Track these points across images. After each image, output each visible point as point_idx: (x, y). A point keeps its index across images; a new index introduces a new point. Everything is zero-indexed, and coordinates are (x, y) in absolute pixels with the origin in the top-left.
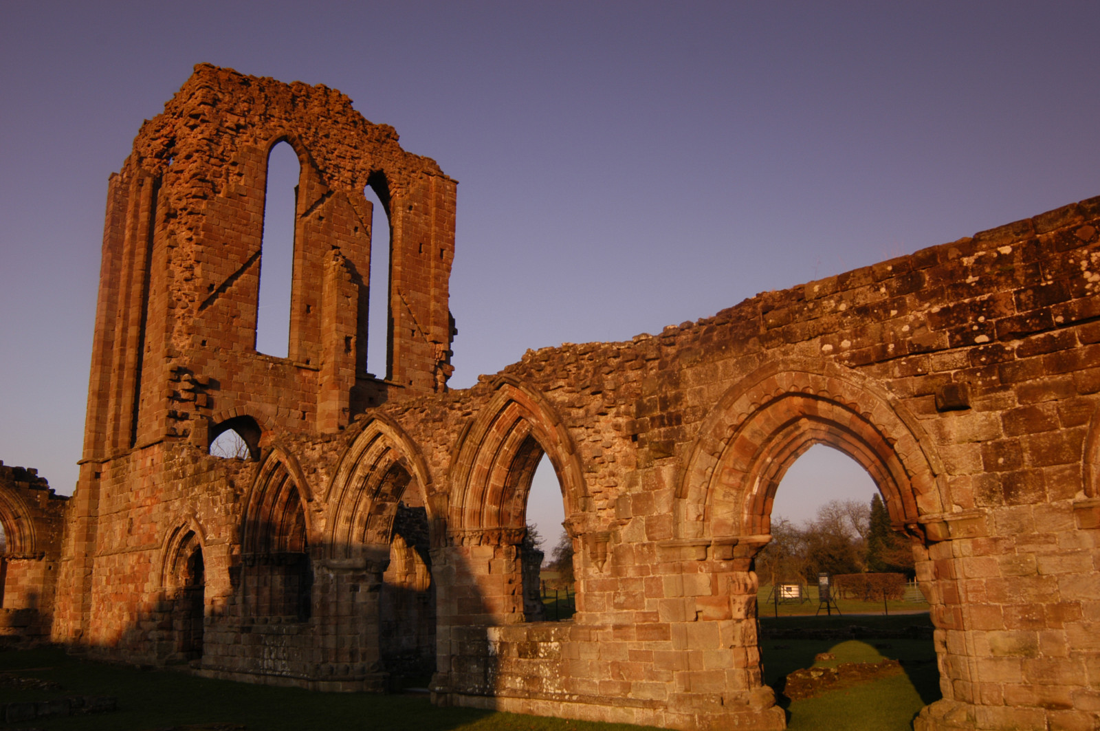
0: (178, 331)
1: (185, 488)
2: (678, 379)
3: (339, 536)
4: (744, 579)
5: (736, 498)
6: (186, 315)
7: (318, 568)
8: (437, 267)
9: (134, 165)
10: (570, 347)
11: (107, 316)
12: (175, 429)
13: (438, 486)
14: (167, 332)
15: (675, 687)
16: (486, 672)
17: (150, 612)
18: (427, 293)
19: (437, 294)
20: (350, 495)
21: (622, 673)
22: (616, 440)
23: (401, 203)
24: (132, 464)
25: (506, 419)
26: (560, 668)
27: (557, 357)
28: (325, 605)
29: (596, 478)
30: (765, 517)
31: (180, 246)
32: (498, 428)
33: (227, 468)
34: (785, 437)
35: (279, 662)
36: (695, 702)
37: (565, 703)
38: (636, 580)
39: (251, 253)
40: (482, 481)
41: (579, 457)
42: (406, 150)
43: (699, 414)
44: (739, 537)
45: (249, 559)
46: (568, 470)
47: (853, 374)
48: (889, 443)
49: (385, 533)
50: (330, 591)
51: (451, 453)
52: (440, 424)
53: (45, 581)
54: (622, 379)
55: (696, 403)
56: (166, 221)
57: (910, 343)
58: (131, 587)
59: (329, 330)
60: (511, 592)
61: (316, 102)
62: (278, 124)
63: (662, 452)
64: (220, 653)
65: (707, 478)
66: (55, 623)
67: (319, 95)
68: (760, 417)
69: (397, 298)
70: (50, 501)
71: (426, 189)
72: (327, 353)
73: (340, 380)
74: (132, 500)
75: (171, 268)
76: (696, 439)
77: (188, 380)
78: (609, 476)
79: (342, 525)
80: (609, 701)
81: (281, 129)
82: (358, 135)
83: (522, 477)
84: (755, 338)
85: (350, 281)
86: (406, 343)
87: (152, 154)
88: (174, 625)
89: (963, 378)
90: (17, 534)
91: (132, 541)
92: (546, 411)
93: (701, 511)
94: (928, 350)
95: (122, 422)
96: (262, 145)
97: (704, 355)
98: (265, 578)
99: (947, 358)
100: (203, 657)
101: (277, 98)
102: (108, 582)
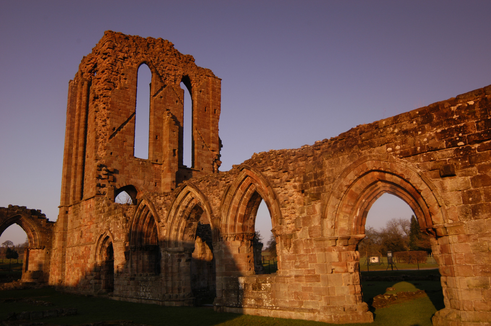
0: (100, 148)
1: (105, 217)
2: (322, 165)
3: (172, 237)
4: (353, 255)
5: (349, 218)
6: (103, 141)
7: (163, 252)
8: (213, 117)
9: (79, 76)
10: (273, 152)
11: (69, 143)
12: (100, 192)
13: (215, 214)
14: (95, 149)
15: (323, 303)
16: (238, 297)
17: (91, 271)
18: (209, 129)
19: (213, 129)
20: (177, 219)
21: (299, 297)
22: (294, 193)
23: (197, 90)
24: (81, 207)
25: (245, 184)
26: (271, 295)
27: (267, 156)
28: (166, 268)
29: (286, 210)
30: (363, 226)
31: (100, 111)
32: (241, 188)
33: (123, 208)
34: (371, 190)
35: (147, 293)
36: (332, 310)
37: (274, 311)
38: (305, 255)
39: (131, 114)
40: (235, 212)
41: (278, 201)
42: (198, 66)
43: (332, 180)
44: (350, 236)
45: (133, 248)
46: (273, 207)
47: (401, 161)
48: (419, 192)
49: (192, 236)
50: (169, 261)
51: (221, 200)
52: (216, 187)
53: (45, 259)
54: (297, 165)
55: (330, 175)
56: (94, 100)
57: (428, 146)
58: (83, 261)
59: (166, 146)
60: (249, 261)
61: (158, 46)
62: (141, 56)
63: (315, 197)
64: (121, 289)
65: (336, 209)
66: (50, 277)
67: (159, 43)
68: (359, 181)
69: (195, 132)
70: (47, 224)
71: (207, 83)
72: (165, 157)
73: (171, 168)
74: (82, 223)
75: (96, 121)
76: (330, 192)
77: (105, 170)
78: (292, 209)
79: (173, 233)
80: (293, 309)
81: (143, 58)
82: (177, 60)
83: (253, 210)
84: (356, 146)
85: (175, 124)
86: (200, 151)
87: (87, 71)
88: (101, 277)
89: (453, 162)
90: (33, 238)
91: (82, 241)
92: (263, 180)
93: (333, 224)
94: (436, 150)
95: (77, 189)
96: (135, 66)
97: (333, 154)
98: (140, 256)
99: (444, 153)
100: (114, 291)
101: (141, 44)
102: (72, 259)
